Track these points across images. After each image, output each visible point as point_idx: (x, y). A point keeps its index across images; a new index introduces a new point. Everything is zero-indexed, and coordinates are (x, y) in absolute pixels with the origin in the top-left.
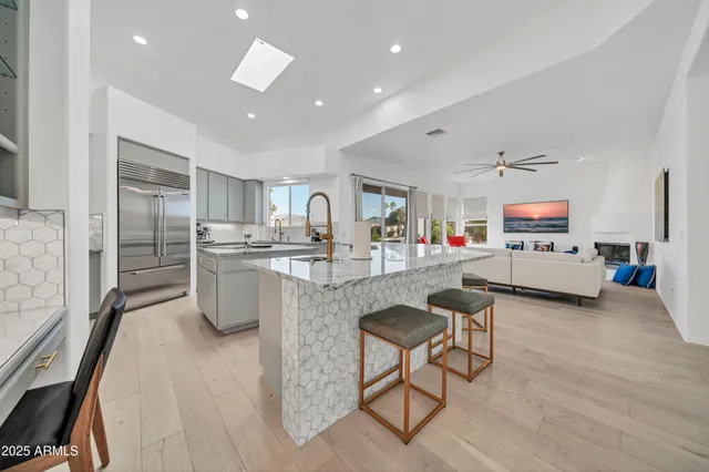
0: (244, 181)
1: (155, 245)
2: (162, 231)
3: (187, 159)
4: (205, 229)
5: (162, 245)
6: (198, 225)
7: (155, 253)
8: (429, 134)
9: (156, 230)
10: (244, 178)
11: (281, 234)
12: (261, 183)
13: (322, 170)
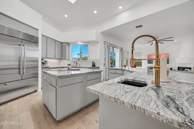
0: (62, 43)
1: (19, 69)
2: (24, 62)
3: (38, 30)
4: (46, 61)
5: (23, 68)
6: (42, 59)
7: (19, 73)
8: (137, 27)
9: (20, 61)
10: (62, 42)
11: (77, 63)
12: (69, 44)
13: (94, 39)
